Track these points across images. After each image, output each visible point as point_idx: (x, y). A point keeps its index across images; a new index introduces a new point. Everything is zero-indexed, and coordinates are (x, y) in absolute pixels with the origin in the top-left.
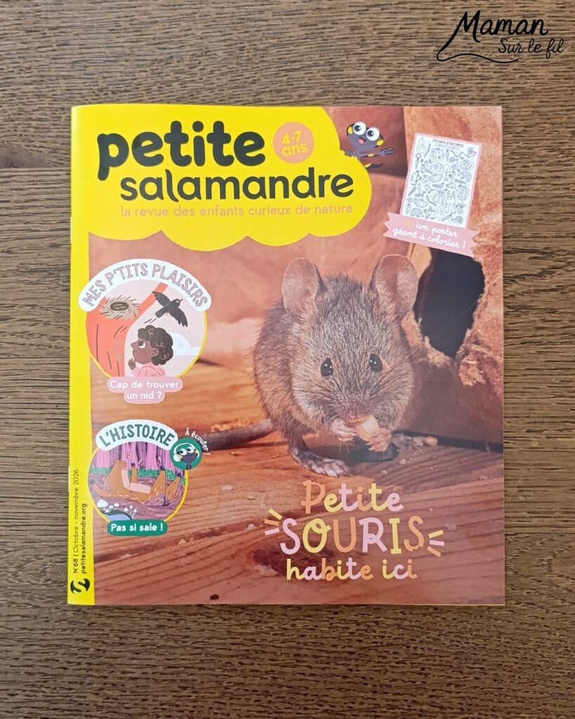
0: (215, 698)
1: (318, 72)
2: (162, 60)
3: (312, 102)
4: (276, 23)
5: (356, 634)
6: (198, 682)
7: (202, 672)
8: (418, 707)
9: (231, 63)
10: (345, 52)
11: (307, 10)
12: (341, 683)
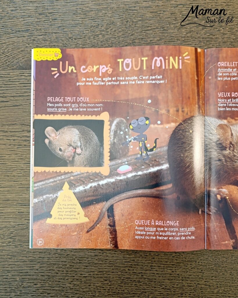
0: (118, 284)
1: (158, 31)
2: (95, 26)
3: (155, 43)
4: (141, 11)
5: (175, 257)
6: (111, 278)
7: (113, 273)
8: (200, 286)
9: (123, 27)
10: (169, 23)
11: (153, 6)
12: (169, 277)
